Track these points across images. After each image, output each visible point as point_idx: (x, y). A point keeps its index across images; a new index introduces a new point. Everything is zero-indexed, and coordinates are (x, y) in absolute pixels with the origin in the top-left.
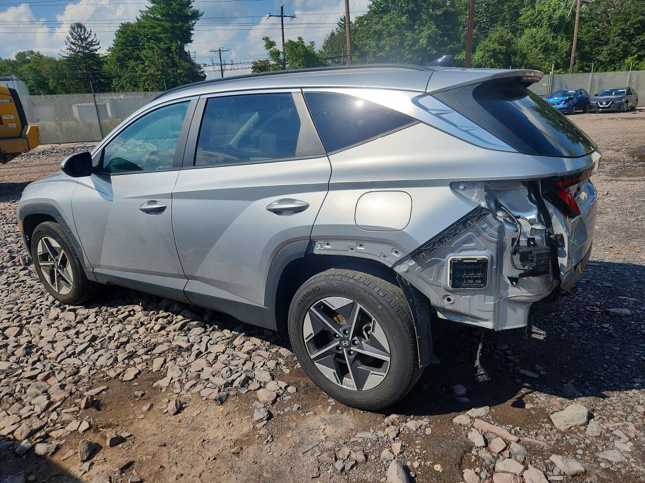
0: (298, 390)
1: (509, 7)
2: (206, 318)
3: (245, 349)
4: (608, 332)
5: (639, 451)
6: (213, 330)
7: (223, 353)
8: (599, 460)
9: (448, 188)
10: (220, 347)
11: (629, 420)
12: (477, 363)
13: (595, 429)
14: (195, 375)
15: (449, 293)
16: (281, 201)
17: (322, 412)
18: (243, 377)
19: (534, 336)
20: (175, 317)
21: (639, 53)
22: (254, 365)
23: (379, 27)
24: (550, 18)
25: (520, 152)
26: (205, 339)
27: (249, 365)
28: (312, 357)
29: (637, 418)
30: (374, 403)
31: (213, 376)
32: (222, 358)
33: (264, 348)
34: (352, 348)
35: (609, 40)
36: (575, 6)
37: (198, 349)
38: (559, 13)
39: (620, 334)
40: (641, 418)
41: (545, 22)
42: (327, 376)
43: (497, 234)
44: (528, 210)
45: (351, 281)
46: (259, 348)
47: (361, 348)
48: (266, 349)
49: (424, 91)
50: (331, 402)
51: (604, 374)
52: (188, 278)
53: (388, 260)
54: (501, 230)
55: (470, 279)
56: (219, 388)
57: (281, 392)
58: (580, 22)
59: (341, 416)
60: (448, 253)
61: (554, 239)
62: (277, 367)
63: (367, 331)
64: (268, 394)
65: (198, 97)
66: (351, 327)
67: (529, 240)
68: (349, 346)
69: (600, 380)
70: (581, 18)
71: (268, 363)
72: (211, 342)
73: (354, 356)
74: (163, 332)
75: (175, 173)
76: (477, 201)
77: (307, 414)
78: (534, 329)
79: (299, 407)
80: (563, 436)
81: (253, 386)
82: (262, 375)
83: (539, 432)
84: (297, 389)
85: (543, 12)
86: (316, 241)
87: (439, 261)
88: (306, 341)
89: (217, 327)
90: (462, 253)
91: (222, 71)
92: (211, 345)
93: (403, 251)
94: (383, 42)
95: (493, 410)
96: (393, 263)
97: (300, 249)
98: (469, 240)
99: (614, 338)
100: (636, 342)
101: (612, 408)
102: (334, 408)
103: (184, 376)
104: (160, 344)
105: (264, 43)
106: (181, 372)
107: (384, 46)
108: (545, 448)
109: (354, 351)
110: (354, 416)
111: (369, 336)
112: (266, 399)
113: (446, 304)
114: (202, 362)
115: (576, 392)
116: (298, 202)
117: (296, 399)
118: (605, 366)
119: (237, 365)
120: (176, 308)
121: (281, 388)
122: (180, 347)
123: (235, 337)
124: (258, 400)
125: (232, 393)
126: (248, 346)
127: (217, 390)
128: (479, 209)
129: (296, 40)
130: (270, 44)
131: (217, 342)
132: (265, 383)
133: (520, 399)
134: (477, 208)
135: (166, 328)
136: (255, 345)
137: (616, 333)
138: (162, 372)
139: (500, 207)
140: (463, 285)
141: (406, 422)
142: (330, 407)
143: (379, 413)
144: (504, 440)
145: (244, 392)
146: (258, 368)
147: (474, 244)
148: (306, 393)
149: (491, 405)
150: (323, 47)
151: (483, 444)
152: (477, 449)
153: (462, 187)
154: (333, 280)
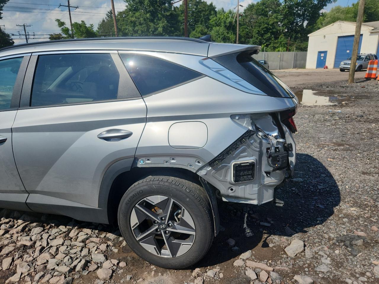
0: (128, 263)
1: (204, 14)
2: (43, 218)
3: (81, 238)
4: (295, 192)
5: (334, 262)
6: (50, 228)
7: (63, 245)
8: (318, 272)
9: (229, 119)
10: (59, 241)
11: (323, 244)
12: (245, 225)
13: (309, 253)
14: (42, 268)
15: (232, 186)
16: (109, 131)
17: (149, 277)
18: (83, 262)
19: (277, 205)
20: (16, 222)
21: (266, 43)
22: (89, 250)
23: (133, 19)
24: (225, 22)
25: (268, 95)
26: (45, 236)
27: (85, 252)
28: (138, 239)
29: (326, 242)
30: (185, 264)
31: (58, 265)
32: (62, 249)
33: (95, 236)
34: (168, 229)
35: (253, 35)
36: (236, 17)
37: (41, 245)
38: (229, 20)
39: (302, 193)
40: (328, 241)
41: (222, 24)
42: (150, 251)
43: (259, 146)
44: (273, 130)
45: (166, 184)
46: (90, 237)
47: (175, 228)
48: (96, 236)
49: (207, 56)
50: (153, 268)
51: (302, 217)
52: (29, 192)
53: (193, 167)
54: (261, 143)
55: (245, 175)
56: (65, 274)
57: (115, 267)
58: (239, 25)
59: (162, 277)
60: (232, 160)
61: (287, 147)
62: (107, 249)
63: (177, 216)
64: (106, 272)
65: (30, 54)
66: (167, 215)
67: (276, 148)
68: (166, 228)
69: (301, 221)
70: (239, 24)
71: (100, 247)
72: (50, 238)
73: (169, 234)
74: (7, 235)
75: (14, 112)
76: (246, 126)
77: (138, 281)
78: (277, 201)
79: (131, 277)
80: (295, 261)
81: (92, 267)
82: (98, 257)
83: (282, 261)
84: (126, 263)
85: (221, 19)
86: (140, 159)
87: (226, 166)
88: (132, 229)
89: (53, 225)
90: (240, 160)
91: (26, 39)
92: (51, 240)
93: (204, 161)
94: (136, 28)
95: (254, 252)
96: (197, 169)
97: (127, 165)
98: (244, 151)
99: (300, 196)
100: (311, 197)
101: (312, 238)
102: (156, 272)
103: (32, 270)
104: (6, 245)
105: (57, 23)
106: (29, 267)
107: (138, 30)
108: (289, 271)
109: (168, 231)
110: (171, 275)
111: (178, 219)
112: (105, 276)
113: (230, 193)
114: (46, 256)
115: (293, 231)
116: (122, 131)
117: (127, 270)
118: (301, 213)
119: (76, 253)
120: (16, 214)
121: (114, 265)
122: (25, 246)
123: (69, 231)
124: (98, 278)
125: (76, 277)
126: (82, 236)
127: (63, 276)
128: (249, 132)
129: (80, 23)
130: (61, 24)
131: (56, 237)
132: (101, 263)
133: (265, 241)
134: (247, 131)
135: (9, 231)
136: (87, 234)
137: (300, 193)
138: (11, 270)
139: (258, 129)
140: (241, 179)
141: (206, 272)
142: (153, 272)
143: (187, 269)
144: (266, 271)
145: (86, 274)
146: (93, 252)
147: (246, 154)
148: (133, 265)
149: (251, 249)
150: (98, 28)
151: (256, 277)
152: (253, 282)
153: (237, 118)
154: (153, 184)
